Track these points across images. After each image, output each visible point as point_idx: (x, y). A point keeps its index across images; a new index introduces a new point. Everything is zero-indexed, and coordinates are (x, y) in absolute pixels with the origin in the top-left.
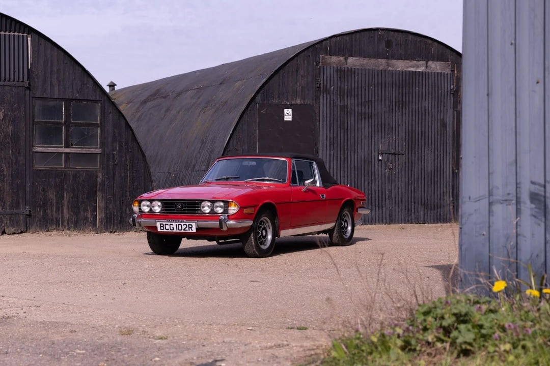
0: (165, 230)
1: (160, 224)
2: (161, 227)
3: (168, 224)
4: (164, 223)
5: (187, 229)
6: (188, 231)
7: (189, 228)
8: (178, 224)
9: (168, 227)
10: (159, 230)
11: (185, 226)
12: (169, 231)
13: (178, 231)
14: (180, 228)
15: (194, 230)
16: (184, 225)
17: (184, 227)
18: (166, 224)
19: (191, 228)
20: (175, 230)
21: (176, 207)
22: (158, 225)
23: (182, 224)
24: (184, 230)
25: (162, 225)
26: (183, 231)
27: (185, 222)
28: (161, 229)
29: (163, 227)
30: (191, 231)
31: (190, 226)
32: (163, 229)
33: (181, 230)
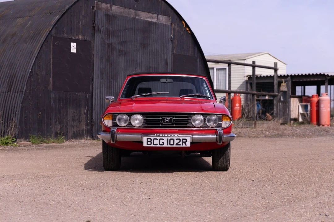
0: (152, 145)
1: (147, 139)
2: (147, 142)
3: (157, 139)
4: (152, 138)
5: (181, 143)
6: (181, 146)
7: (183, 142)
8: (169, 138)
9: (156, 142)
10: (145, 145)
11: (178, 141)
12: (158, 146)
13: (169, 146)
14: (172, 143)
15: (188, 144)
16: (177, 139)
17: (176, 142)
18: (154, 139)
19: (185, 142)
20: (165, 145)
21: (164, 121)
22: (145, 139)
23: (175, 138)
24: (177, 144)
25: (149, 140)
26: (175, 146)
27: (179, 137)
28: (147, 144)
29: (151, 141)
30: (184, 146)
31: (184, 141)
32: (151, 144)
33: (173, 145)
